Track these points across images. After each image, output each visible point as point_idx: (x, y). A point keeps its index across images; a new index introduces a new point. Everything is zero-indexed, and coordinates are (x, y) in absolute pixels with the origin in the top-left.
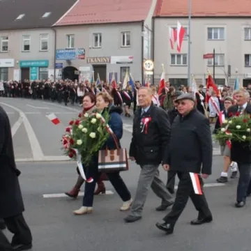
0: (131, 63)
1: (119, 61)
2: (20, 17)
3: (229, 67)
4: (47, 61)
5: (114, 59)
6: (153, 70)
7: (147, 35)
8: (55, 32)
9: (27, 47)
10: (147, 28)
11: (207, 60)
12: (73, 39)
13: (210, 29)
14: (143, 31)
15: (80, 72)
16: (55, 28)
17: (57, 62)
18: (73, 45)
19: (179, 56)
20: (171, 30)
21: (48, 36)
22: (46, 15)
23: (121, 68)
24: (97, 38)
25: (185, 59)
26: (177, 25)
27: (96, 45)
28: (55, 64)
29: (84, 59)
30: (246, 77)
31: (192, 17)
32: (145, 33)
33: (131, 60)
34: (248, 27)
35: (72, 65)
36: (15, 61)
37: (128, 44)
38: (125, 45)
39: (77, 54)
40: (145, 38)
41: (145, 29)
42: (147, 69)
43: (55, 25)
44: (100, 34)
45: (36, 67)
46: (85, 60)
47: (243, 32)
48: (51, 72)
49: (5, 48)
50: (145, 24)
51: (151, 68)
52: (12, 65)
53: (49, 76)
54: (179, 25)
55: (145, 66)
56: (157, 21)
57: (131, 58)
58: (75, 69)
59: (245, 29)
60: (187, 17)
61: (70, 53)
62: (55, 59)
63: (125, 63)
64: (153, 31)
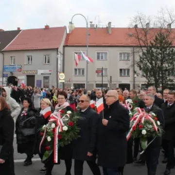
0: (50, 74)
1: (43, 73)
3: (111, 77)
5: (40, 72)
8: (3, 54)
10: (60, 53)
12: (14, 59)
13: (98, 53)
14: (57, 54)
15: (18, 80)
16: (3, 52)
17: (4, 73)
18: (14, 63)
19: (79, 69)
23: (44, 77)
24: (29, 59)
27: (29, 63)
28: (3, 74)
29: (21, 71)
30: (121, 83)
31: (89, 46)
32: (59, 56)
33: (50, 72)
35: (13, 75)
37: (49, 62)
38: (47, 63)
39: (17, 68)
40: (59, 59)
41: (59, 53)
42: (61, 78)
43: (3, 50)
44: (31, 56)
47: (119, 56)
50: (59, 50)
51: (63, 78)
56: (66, 48)
57: (50, 71)
58: (15, 78)
59: (121, 54)
60: (86, 46)
61: (13, 68)
62: (3, 71)
63: (46, 74)
64: (64, 55)
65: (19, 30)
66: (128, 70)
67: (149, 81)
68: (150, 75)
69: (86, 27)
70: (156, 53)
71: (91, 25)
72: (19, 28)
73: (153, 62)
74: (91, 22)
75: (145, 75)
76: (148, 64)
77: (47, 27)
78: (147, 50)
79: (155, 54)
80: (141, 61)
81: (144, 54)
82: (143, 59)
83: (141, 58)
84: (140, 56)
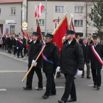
0: (16, 23)
1: (10, 22)
5: (7, 22)
6: (27, 28)
7: (24, 9)
10: (24, 6)
11: (54, 23)
13: (56, 7)
14: (22, 7)
19: (40, 20)
20: (36, 7)
23: (11, 26)
25: (43, 22)
26: (39, 4)
31: (48, 1)
32: (23, 8)
33: (16, 22)
34: (76, 6)
38: (13, 15)
40: (23, 11)
42: (24, 27)
50: (23, 4)
51: (26, 26)
55: (23, 25)
57: (15, 21)
59: (75, 7)
60: (45, 1)
63: (13, 23)
64: (27, 7)
66: (82, 21)
67: (99, 30)
68: (100, 25)
75: (96, 25)
76: (99, 15)
78: (97, 4)
80: (92, 13)
81: (95, 6)
82: (94, 11)
83: (92, 10)
84: (91, 8)
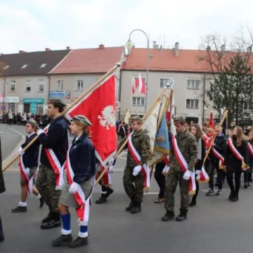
2: (25, 66)
4: (43, 100)
8: (50, 78)
9: (29, 89)
10: (116, 77)
12: (62, 84)
13: (162, 80)
16: (49, 76)
18: (62, 88)
19: (139, 99)
20: (133, 80)
21: (44, 81)
22: (43, 66)
24: (80, 84)
25: (143, 101)
26: (138, 76)
27: (79, 89)
29: (69, 98)
31: (150, 71)
36: (20, 98)
39: (65, 95)
43: (49, 73)
44: (82, 81)
45: (35, 103)
46: (70, 100)
47: (186, 84)
48: (45, 107)
49: (13, 89)
52: (18, 101)
53: (44, 110)
54: (140, 76)
56: (124, 73)
60: (146, 71)
61: (60, 94)
62: (49, 98)
64: (120, 80)
65: (68, 50)
66: (197, 101)
69: (146, 47)
70: (231, 81)
71: (154, 46)
72: (68, 48)
73: (227, 91)
74: (155, 42)
75: (216, 107)
76: (221, 93)
77: (101, 47)
78: (219, 77)
79: (229, 82)
80: (212, 90)
81: (216, 81)
82: (215, 87)
83: (212, 85)
84: (211, 83)
